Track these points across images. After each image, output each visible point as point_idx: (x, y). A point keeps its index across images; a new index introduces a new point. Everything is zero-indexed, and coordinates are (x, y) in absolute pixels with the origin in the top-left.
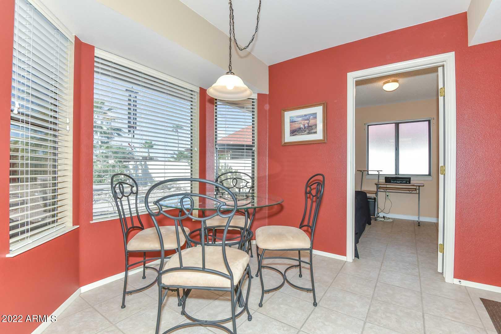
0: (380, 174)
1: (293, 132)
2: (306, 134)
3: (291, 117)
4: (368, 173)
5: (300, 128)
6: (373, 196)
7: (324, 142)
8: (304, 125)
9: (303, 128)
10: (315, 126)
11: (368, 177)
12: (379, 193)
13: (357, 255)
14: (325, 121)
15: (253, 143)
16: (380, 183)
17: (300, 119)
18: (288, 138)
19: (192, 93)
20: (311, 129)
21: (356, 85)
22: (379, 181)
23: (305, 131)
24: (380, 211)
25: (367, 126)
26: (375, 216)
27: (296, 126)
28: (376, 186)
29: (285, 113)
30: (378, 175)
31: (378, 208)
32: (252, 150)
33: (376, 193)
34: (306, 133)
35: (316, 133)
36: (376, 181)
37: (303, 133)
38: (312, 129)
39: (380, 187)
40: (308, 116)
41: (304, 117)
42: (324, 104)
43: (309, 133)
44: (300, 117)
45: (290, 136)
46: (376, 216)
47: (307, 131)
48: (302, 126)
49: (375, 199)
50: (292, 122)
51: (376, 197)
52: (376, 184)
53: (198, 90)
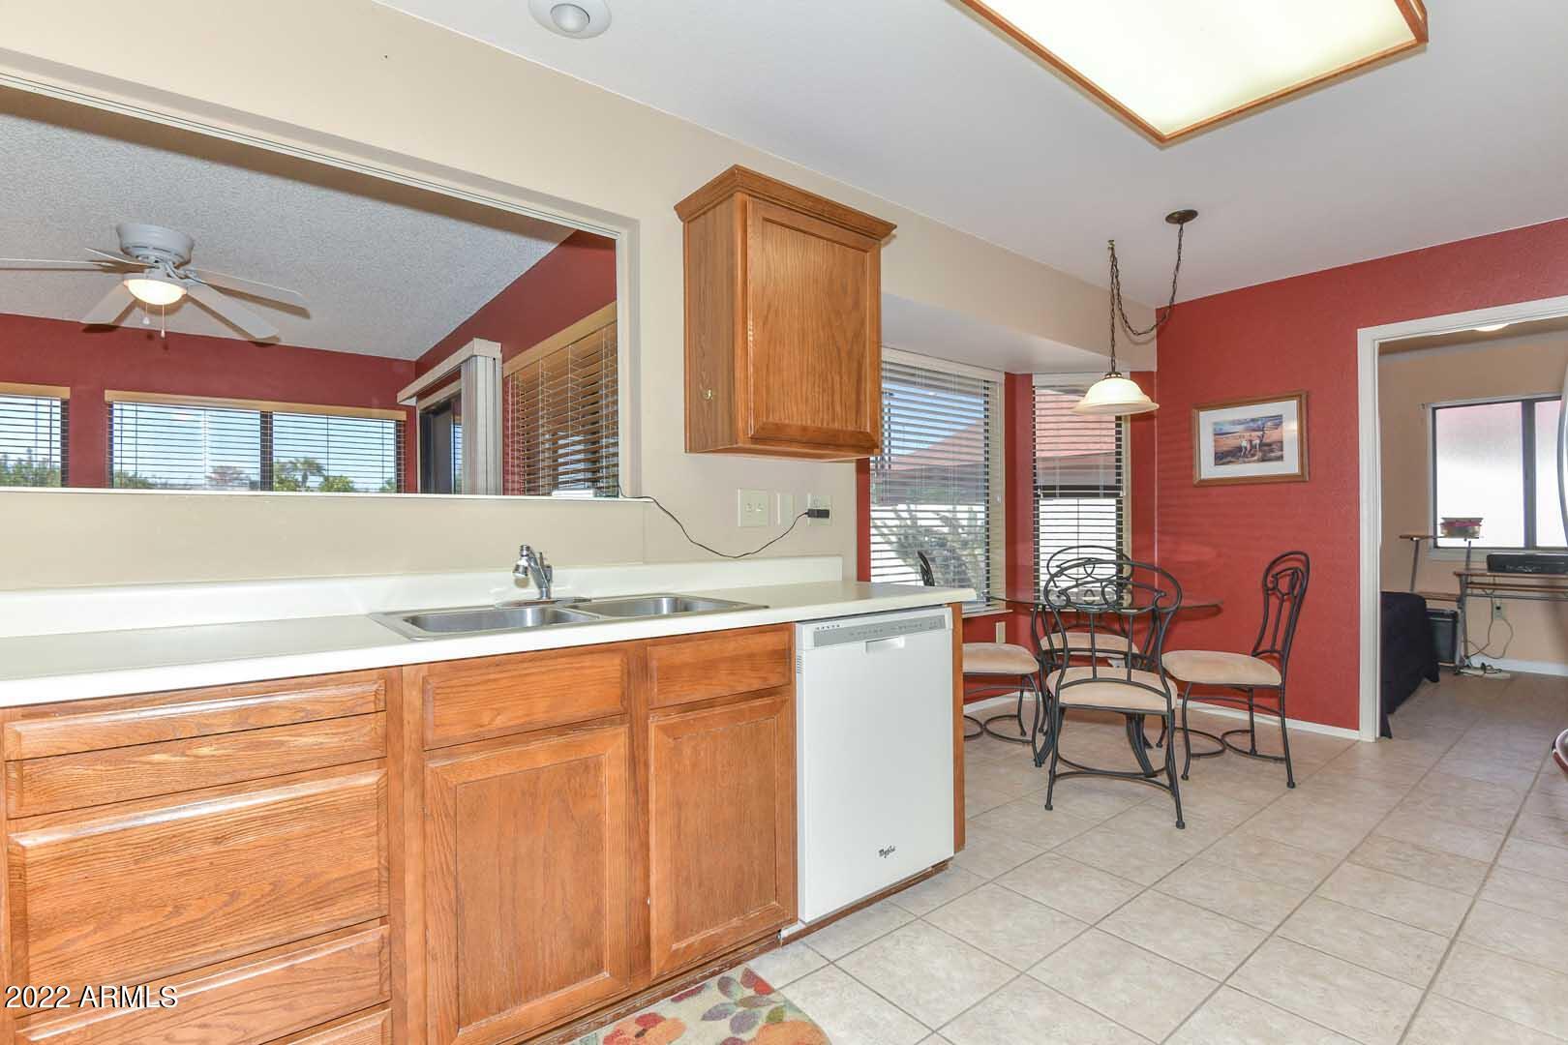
0: (1472, 546)
1: (1221, 458)
2: (1254, 461)
3: (1215, 424)
4: (1435, 543)
5: (1240, 449)
6: (1450, 607)
7: (1301, 479)
8: (1251, 441)
9: (1248, 449)
10: (1279, 444)
11: (1435, 555)
12: (1470, 601)
13: (1385, 731)
14: (1305, 434)
15: (1119, 481)
16: (1473, 572)
17: (1239, 428)
18: (1208, 469)
19: (986, 385)
20: (1269, 450)
21: (1381, 353)
22: (1471, 567)
23: (1253, 455)
24: (1471, 650)
25: (1430, 410)
26: (1453, 662)
27: (1230, 443)
28: (1457, 579)
29: (1201, 414)
30: (1465, 550)
31: (1466, 641)
32: (1117, 495)
33: (1460, 600)
34: (1256, 458)
35: (1280, 458)
36: (1461, 568)
37: (1246, 460)
38: (1272, 451)
39: (1472, 583)
40: (1260, 422)
41: (1251, 424)
42: (1300, 396)
43: (1263, 460)
44: (1240, 422)
45: (1216, 464)
46: (1457, 663)
47: (1259, 455)
48: (1244, 444)
49: (1454, 615)
50: (1218, 434)
51: (1459, 611)
52: (1459, 575)
53: (1001, 378)
